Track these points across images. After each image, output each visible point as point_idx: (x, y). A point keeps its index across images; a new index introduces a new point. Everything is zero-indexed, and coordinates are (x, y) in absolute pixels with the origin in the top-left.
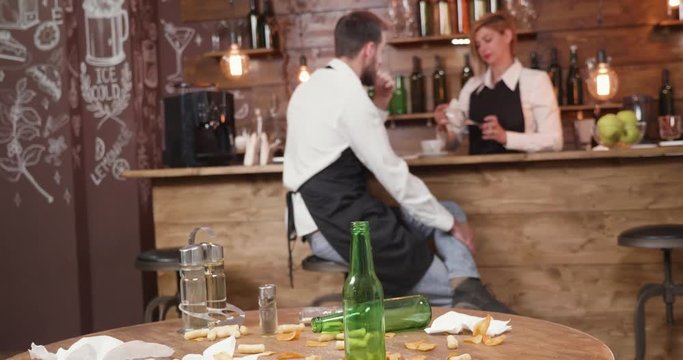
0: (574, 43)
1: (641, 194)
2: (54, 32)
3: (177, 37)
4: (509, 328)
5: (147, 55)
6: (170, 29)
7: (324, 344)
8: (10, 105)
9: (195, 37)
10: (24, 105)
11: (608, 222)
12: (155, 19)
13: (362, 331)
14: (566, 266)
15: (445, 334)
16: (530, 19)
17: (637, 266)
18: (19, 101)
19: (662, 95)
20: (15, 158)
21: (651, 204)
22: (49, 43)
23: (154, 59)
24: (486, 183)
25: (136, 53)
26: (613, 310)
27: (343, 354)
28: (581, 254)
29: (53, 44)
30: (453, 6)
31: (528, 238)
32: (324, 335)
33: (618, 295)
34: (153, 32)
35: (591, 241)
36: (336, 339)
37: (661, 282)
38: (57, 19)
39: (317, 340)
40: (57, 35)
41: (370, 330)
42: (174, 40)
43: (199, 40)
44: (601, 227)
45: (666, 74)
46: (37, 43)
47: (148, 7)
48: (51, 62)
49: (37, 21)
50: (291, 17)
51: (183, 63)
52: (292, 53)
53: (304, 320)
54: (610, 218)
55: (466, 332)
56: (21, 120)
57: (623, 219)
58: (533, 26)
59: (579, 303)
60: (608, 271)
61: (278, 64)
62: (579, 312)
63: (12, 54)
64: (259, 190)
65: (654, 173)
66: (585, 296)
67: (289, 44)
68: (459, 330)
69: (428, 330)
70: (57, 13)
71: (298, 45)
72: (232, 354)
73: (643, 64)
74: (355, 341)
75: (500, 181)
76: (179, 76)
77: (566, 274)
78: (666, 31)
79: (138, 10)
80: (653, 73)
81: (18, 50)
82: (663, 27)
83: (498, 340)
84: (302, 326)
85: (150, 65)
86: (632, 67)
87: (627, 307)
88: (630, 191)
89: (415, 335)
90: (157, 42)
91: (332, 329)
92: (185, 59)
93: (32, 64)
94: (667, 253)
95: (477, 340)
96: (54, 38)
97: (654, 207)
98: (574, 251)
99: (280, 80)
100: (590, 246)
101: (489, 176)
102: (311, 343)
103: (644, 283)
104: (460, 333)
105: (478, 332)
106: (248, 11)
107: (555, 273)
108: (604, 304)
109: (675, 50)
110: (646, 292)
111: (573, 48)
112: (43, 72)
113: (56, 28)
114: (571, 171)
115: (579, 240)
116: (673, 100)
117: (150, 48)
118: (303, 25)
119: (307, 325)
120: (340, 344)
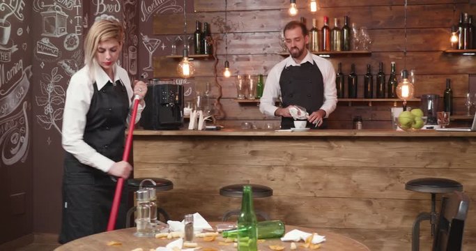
0: (394, 60)
1: (422, 158)
2: (76, 40)
3: (150, 44)
4: (325, 240)
5: (131, 55)
6: (146, 39)
7: (228, 244)
8: (47, 83)
9: (161, 45)
10: (55, 84)
11: (402, 174)
12: (137, 32)
13: (247, 238)
14: (376, 199)
15: (291, 241)
16: (367, 43)
17: (418, 201)
18: (52, 81)
19: (445, 94)
20: (49, 115)
21: (427, 165)
22: (72, 46)
23: (135, 58)
24: (332, 148)
25: (124, 54)
26: (402, 226)
27: (236, 250)
28: (386, 192)
29: (75, 47)
30: (321, 33)
31: (355, 182)
32: (229, 239)
33: (405, 218)
34: (135, 41)
35: (391, 185)
36: (234, 242)
37: (429, 211)
38: (78, 32)
39: (224, 242)
40: (78, 42)
41: (251, 238)
42: (148, 46)
43: (163, 47)
44: (398, 177)
45: (449, 81)
46: (66, 46)
47: (133, 26)
48: (73, 58)
49: (66, 33)
50: (221, 35)
51: (153, 60)
52: (220, 57)
53: (219, 230)
54: (404, 172)
55: (302, 241)
56: (53, 93)
57: (411, 173)
58: (369, 48)
59: (383, 221)
60: (401, 203)
61: (212, 64)
62: (383, 226)
63: (50, 52)
64: (196, 145)
65: (431, 147)
66: (386, 217)
67: (219, 52)
68: (299, 239)
69: (282, 239)
70: (78, 28)
71: (225, 52)
72: (180, 247)
73: (435, 74)
74: (243, 244)
75: (340, 147)
76: (150, 68)
77: (376, 203)
78: (450, 55)
79: (128, 28)
80: (441, 81)
81: (53, 50)
82: (448, 53)
83: (317, 246)
84: (217, 233)
85: (133, 60)
86: (428, 76)
87: (409, 225)
88: (416, 156)
89: (275, 241)
90: (137, 47)
91: (233, 236)
92: (154, 58)
93: (62, 59)
94: (434, 195)
95: (306, 246)
96: (76, 44)
97: (429, 167)
98: (382, 191)
99: (212, 74)
100: (390, 188)
101: (333, 144)
102: (221, 243)
103: (421, 212)
104: (299, 242)
105: (308, 242)
106: (195, 30)
107: (369, 203)
108: (397, 223)
109: (455, 67)
110: (421, 217)
111: (393, 63)
112: (68, 64)
113: (77, 37)
114: (382, 143)
115: (384, 184)
116: (452, 98)
117: (133, 50)
118: (228, 41)
119: (220, 233)
120: (236, 244)
